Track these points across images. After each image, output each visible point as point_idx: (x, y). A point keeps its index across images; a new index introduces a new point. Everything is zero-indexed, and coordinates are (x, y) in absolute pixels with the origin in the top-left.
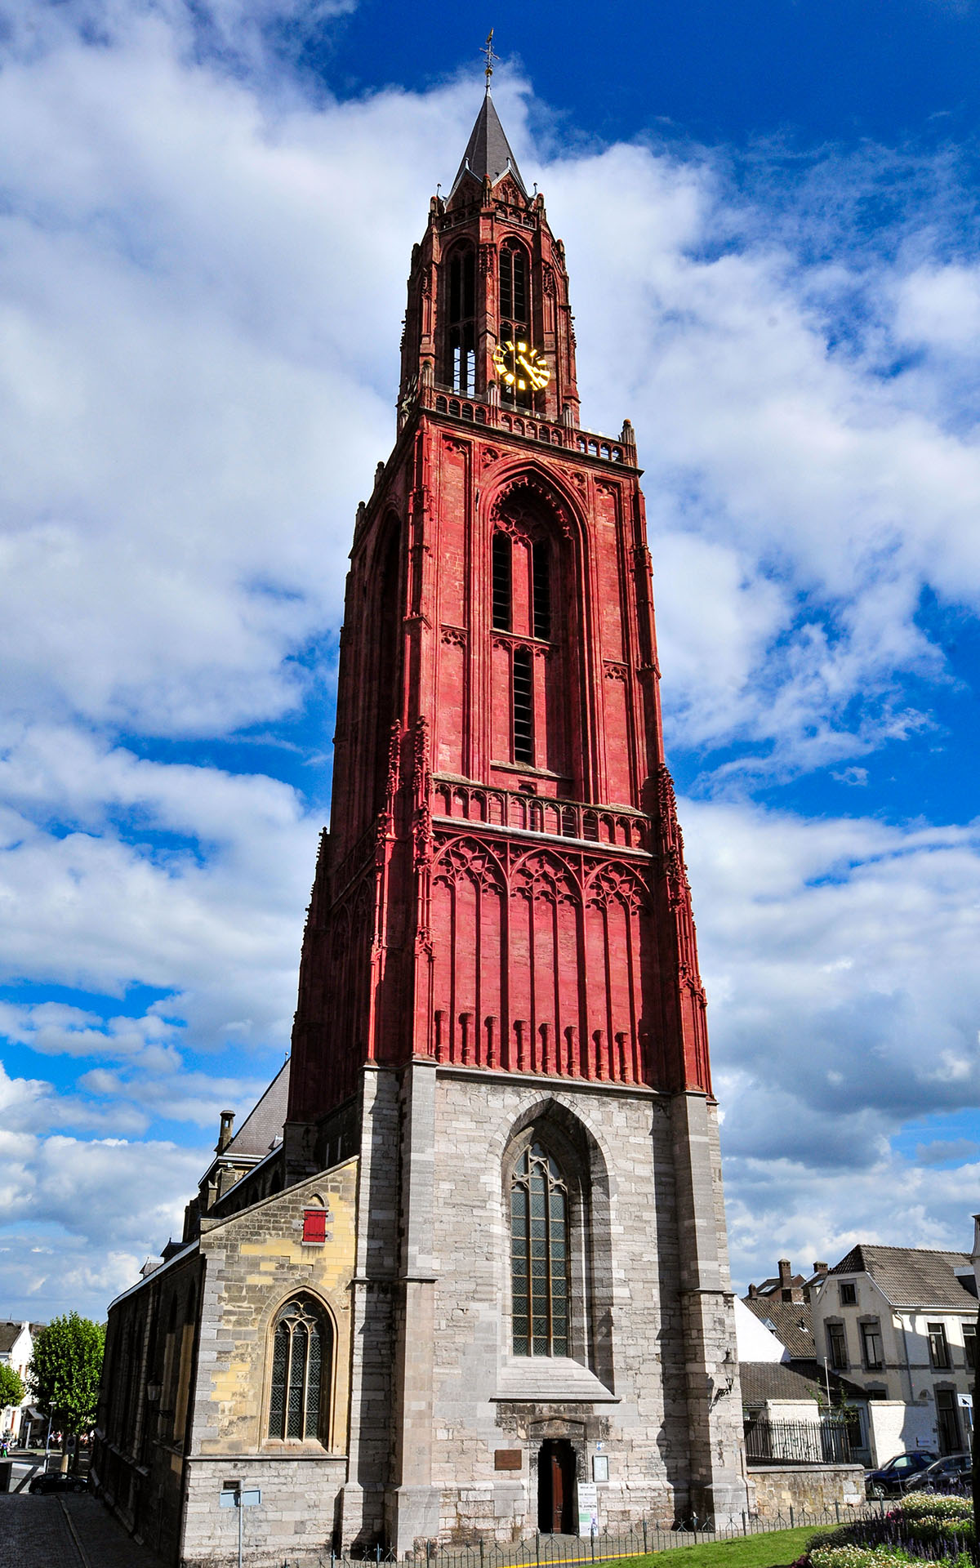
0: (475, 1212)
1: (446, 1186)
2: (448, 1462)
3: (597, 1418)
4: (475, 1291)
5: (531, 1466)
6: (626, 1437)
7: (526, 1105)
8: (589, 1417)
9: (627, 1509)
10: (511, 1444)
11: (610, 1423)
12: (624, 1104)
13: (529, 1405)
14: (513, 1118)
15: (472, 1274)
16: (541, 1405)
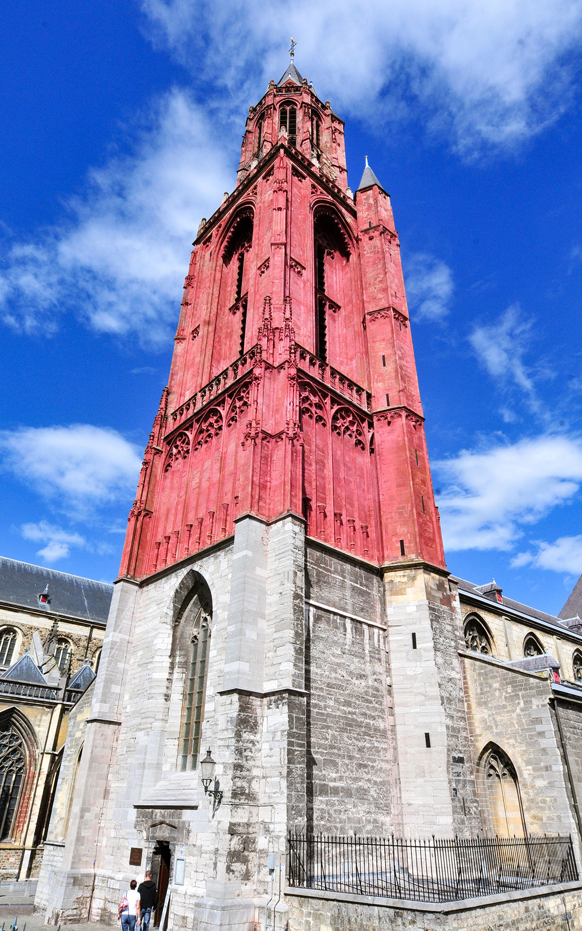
0: (150, 666)
1: (140, 653)
2: (112, 855)
3: (184, 823)
4: (140, 724)
5: (147, 863)
6: (198, 844)
7: (180, 581)
8: (179, 822)
9: (186, 915)
10: (139, 844)
11: (190, 829)
12: (228, 551)
13: (150, 810)
14: (172, 593)
15: (141, 712)
16: (157, 810)
